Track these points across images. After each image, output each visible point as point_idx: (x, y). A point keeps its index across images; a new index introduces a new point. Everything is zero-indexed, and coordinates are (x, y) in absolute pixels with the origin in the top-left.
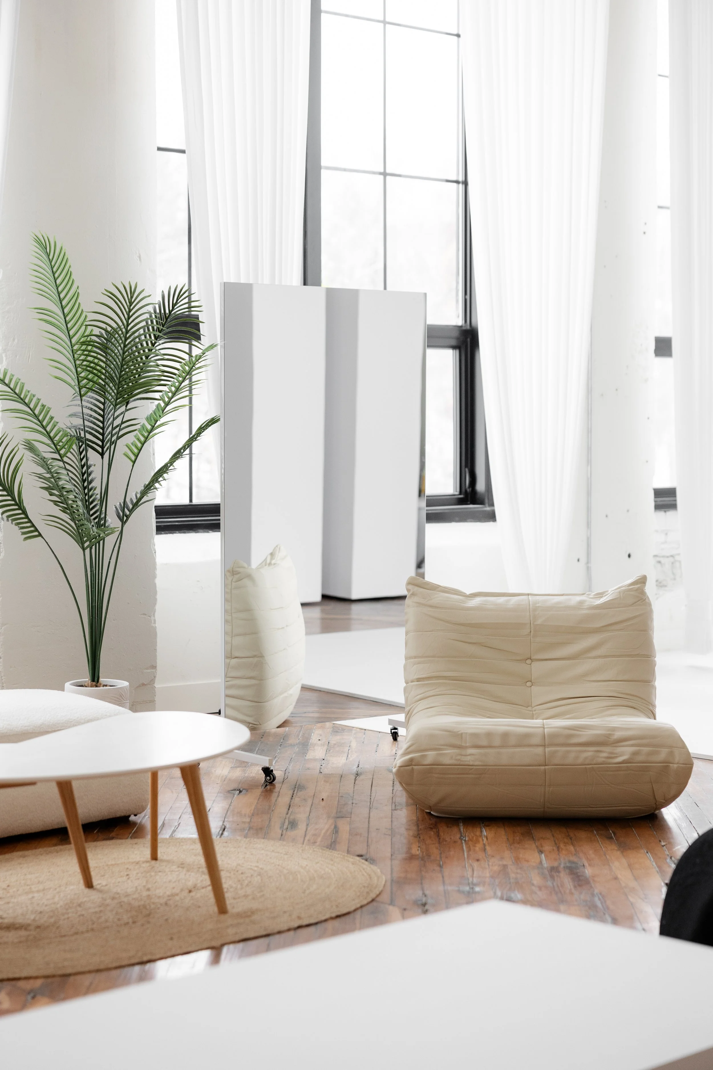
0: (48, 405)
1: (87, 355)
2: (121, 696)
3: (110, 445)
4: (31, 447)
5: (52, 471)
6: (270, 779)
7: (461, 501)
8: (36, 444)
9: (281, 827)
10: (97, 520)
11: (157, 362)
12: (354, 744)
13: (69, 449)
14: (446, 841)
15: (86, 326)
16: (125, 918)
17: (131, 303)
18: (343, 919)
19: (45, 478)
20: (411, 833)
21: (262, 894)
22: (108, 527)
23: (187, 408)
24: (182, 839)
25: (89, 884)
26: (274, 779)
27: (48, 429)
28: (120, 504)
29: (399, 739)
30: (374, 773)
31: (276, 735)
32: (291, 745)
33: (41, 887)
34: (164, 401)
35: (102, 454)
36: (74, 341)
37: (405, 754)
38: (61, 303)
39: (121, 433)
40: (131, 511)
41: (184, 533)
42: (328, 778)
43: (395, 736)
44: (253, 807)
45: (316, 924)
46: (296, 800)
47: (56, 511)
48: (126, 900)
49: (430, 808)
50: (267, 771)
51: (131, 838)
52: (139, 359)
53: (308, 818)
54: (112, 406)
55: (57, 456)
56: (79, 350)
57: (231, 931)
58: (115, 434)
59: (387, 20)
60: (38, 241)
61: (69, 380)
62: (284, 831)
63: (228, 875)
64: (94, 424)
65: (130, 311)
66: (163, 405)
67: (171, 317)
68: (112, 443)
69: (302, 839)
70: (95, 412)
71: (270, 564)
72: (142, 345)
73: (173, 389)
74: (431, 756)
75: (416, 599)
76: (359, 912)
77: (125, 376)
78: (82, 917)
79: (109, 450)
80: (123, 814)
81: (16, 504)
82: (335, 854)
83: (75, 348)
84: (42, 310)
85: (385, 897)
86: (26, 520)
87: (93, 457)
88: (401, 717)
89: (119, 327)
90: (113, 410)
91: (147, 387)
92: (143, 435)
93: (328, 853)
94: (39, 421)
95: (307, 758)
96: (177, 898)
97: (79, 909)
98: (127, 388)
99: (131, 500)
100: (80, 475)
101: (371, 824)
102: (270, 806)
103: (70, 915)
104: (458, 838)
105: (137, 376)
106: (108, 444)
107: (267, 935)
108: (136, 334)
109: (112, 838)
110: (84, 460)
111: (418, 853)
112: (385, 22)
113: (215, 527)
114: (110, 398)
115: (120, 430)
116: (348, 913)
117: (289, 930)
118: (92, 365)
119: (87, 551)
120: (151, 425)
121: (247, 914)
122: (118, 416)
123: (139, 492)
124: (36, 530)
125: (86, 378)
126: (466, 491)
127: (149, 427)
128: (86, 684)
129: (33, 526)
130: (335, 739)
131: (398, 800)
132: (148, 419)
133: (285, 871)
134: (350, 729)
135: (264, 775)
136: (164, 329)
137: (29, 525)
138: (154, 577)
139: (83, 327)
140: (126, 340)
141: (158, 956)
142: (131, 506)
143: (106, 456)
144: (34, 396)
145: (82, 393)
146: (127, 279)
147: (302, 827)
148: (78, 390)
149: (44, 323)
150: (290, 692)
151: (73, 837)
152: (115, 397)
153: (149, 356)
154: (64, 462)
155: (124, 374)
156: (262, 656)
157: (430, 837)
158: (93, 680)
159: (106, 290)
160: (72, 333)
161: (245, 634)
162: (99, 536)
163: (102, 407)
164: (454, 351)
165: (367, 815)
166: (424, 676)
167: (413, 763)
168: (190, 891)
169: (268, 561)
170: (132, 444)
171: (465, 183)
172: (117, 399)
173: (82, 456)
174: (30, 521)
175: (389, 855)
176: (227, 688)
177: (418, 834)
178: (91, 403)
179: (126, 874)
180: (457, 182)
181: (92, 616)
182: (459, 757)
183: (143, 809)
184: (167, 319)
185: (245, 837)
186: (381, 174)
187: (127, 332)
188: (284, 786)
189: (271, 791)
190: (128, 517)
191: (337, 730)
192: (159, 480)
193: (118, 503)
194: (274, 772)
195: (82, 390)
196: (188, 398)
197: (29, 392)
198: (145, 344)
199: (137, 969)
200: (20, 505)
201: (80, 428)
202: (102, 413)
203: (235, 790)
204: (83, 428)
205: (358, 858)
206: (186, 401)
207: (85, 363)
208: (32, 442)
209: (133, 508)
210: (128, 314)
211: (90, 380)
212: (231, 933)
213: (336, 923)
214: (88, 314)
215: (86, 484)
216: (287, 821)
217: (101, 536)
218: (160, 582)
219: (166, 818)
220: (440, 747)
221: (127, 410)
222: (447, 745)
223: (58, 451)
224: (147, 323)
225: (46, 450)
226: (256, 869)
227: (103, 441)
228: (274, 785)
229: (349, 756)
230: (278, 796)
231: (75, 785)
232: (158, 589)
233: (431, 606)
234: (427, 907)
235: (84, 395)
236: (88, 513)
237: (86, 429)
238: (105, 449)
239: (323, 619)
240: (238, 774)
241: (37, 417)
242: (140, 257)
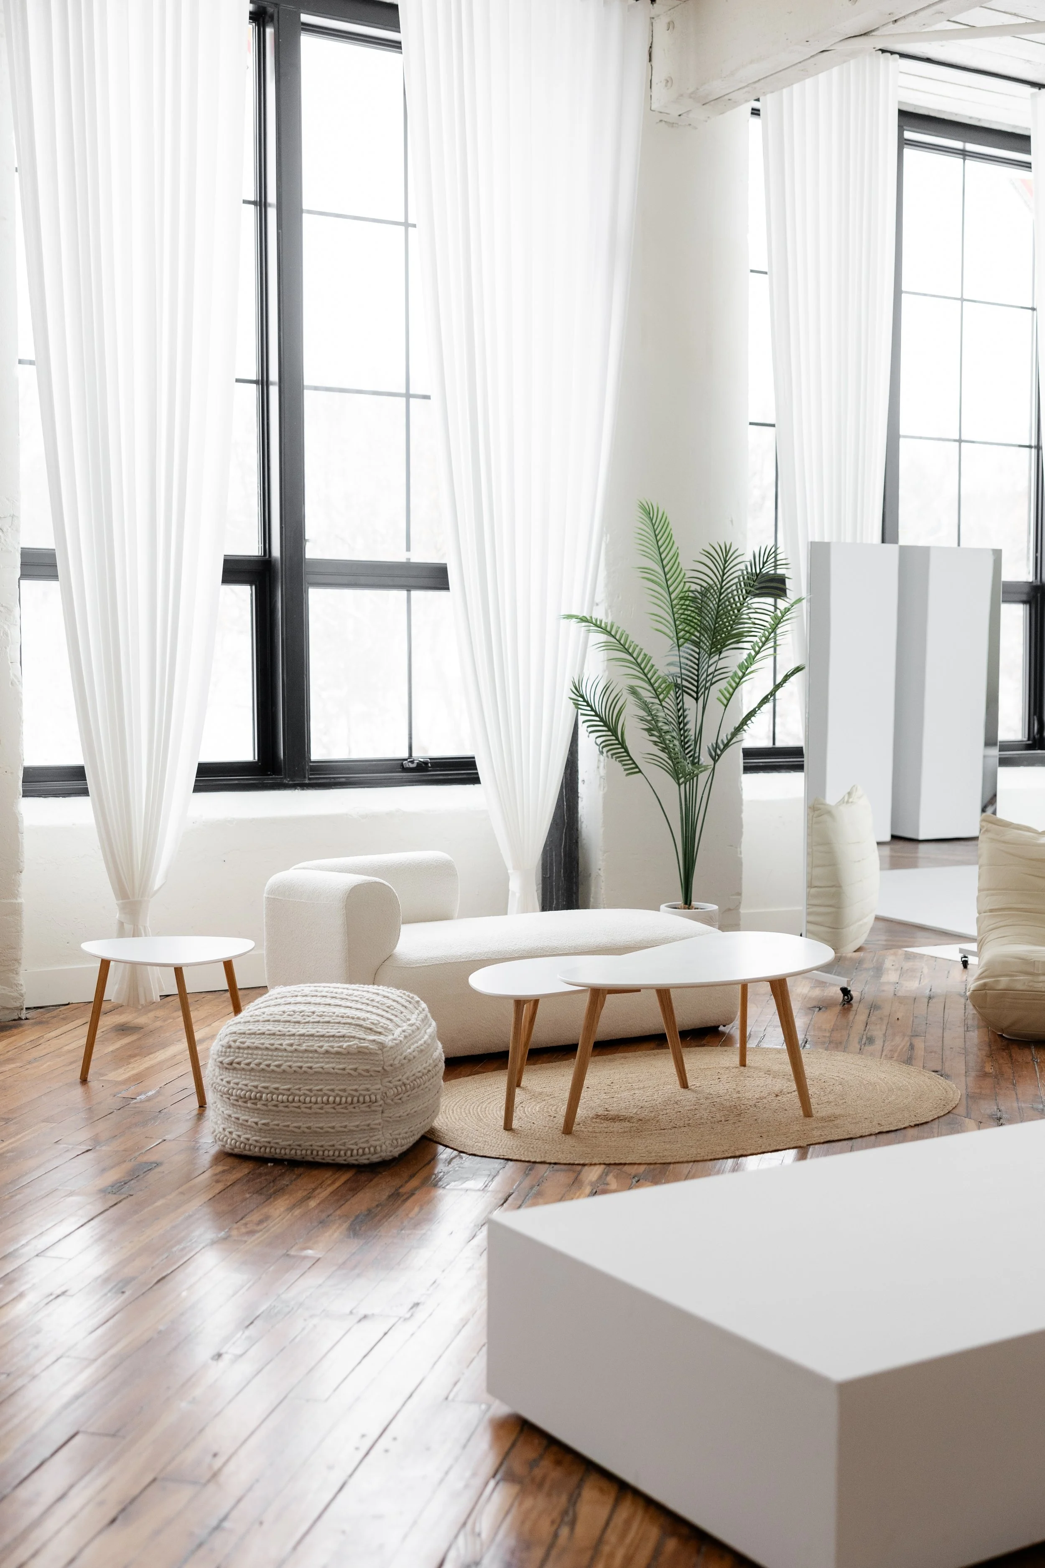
0: (649, 654)
1: (685, 609)
2: (711, 918)
3: (705, 691)
4: (633, 691)
5: (653, 713)
6: (848, 999)
7: (1029, 747)
8: (639, 690)
9: (860, 1042)
10: (691, 759)
11: (750, 615)
12: (926, 971)
13: (667, 694)
14: (1018, 1062)
15: (685, 582)
16: (718, 1116)
17: (726, 561)
18: (920, 1128)
19: (646, 721)
20: (984, 1053)
21: (844, 1101)
22: (701, 764)
23: (772, 658)
24: (768, 1049)
25: (684, 1085)
26: (852, 998)
27: (649, 676)
28: (712, 745)
29: (969, 967)
30: (946, 997)
31: (851, 959)
32: (866, 969)
33: (641, 1086)
34: (755, 651)
35: (697, 699)
36: (673, 596)
37: (979, 979)
38: (662, 563)
39: (714, 680)
40: (722, 751)
41: (769, 772)
42: (901, 1000)
43: (965, 964)
44: (833, 1023)
45: (896, 1130)
46: (873, 1018)
47: (656, 750)
48: (718, 1100)
49: (1002, 1030)
50: (845, 991)
51: (721, 1046)
52: (731, 612)
53: (885, 1035)
54: (707, 655)
55: (657, 701)
56: (678, 604)
57: (816, 1133)
58: (709, 680)
59: (965, 297)
60: (643, 507)
61: (667, 631)
62: (863, 1046)
63: (812, 1083)
64: (690, 672)
65: (725, 568)
66: (753, 653)
67: (761, 574)
68: (706, 689)
69: (880, 1053)
70: (691, 661)
71: (848, 802)
72: (734, 600)
73: (763, 639)
74: (1004, 982)
75: (989, 835)
76: (937, 1121)
77: (719, 629)
78: (678, 1113)
79: (703, 695)
80: (713, 1025)
81: (619, 744)
82: (912, 1068)
83: (674, 602)
84: (644, 569)
85: (961, 1110)
86: (628, 758)
87: (689, 702)
88: (973, 947)
89: (715, 583)
90: (708, 659)
91: (739, 637)
92: (735, 681)
93: (905, 1067)
94: (641, 669)
95: (881, 981)
96: (765, 1101)
97: (676, 1106)
98: (720, 639)
99: (722, 741)
100: (676, 718)
101: (945, 1042)
102: (848, 1023)
103: (668, 1111)
104: (1030, 1059)
105: (729, 628)
106: (703, 690)
107: (851, 1139)
108: (729, 590)
109: (703, 1045)
110: (681, 704)
111: (991, 1071)
112: (962, 300)
113: (799, 767)
114: (705, 647)
115: (713, 677)
116: (926, 1123)
117: (871, 1135)
118: (689, 618)
119: (683, 786)
120: (742, 672)
121: (830, 1119)
122: (712, 665)
123: (729, 733)
124: (637, 767)
125: (683, 630)
126: (1034, 737)
127: (740, 674)
128: (679, 907)
129: (634, 763)
130: (907, 965)
131: (970, 1022)
132: (741, 667)
133: (865, 1082)
134: (922, 956)
135: (842, 995)
136: (755, 584)
137: (630, 762)
138: (741, 812)
139: (682, 584)
140: (721, 594)
141: (749, 1152)
142: (722, 747)
143: (701, 700)
144: (637, 646)
145: (680, 644)
146: (723, 539)
147: (878, 1044)
148: (676, 641)
149: (645, 581)
150: (865, 920)
151: (671, 1042)
152: (709, 647)
153: (741, 610)
154: (663, 707)
155: (718, 627)
156: (840, 887)
157: (1003, 1058)
158: (686, 903)
159: (704, 550)
160: (671, 589)
161: (824, 866)
162: (693, 773)
163: (697, 656)
164: (1025, 605)
165: (941, 1035)
166: (997, 907)
167: (987, 988)
168: (777, 1096)
169: (846, 799)
170: (725, 689)
171: (1038, 448)
172: (711, 649)
173: (678, 701)
174: (631, 759)
175: (964, 1072)
176: (809, 914)
177: (991, 1054)
178: (687, 653)
179: (717, 1077)
180: (1030, 447)
181: (686, 845)
182: (1031, 984)
183: (731, 1020)
184: (757, 576)
185: (825, 1050)
186: (955, 441)
187: (722, 588)
188: (861, 1005)
189: (849, 1010)
190: (719, 756)
191: (909, 957)
192: (748, 723)
193: (710, 744)
194: (851, 992)
195: (680, 641)
196: (773, 649)
197: (633, 642)
198: (737, 599)
199: (730, 1162)
200: (623, 744)
201: (676, 676)
202: (697, 662)
203: (815, 1007)
204: (680, 675)
205: (933, 1073)
206: (771, 651)
207: (683, 616)
208: (636, 688)
209: (724, 748)
210: (723, 571)
211: (687, 632)
212: (816, 1136)
213: (916, 1130)
214: (686, 572)
215: (682, 726)
216: (865, 1037)
217: (695, 772)
218: (745, 816)
219: (752, 1030)
220: (1013, 973)
221: (720, 659)
222: (1020, 972)
223: (657, 697)
224: (739, 579)
225: (647, 695)
226: (837, 1078)
227: (697, 687)
228: (851, 1004)
229: (922, 981)
230: (856, 1014)
231: (673, 993)
232: (744, 823)
233: (1004, 842)
234: (1002, 1121)
235: (681, 646)
236: (684, 751)
237: (683, 676)
238: (699, 695)
239: (892, 857)
240: (817, 993)
241: (639, 665)
242: (732, 521)
